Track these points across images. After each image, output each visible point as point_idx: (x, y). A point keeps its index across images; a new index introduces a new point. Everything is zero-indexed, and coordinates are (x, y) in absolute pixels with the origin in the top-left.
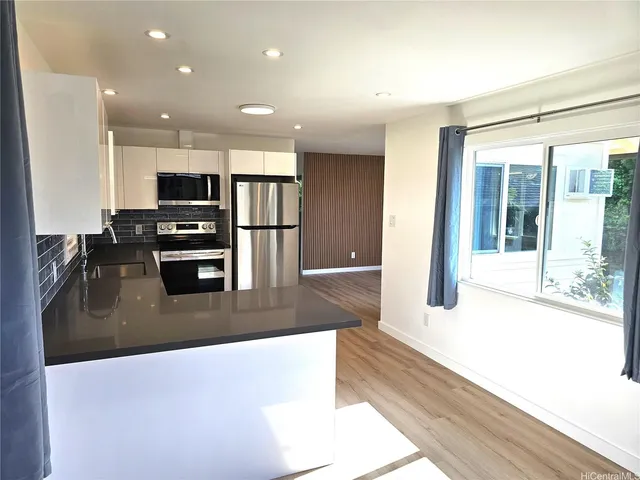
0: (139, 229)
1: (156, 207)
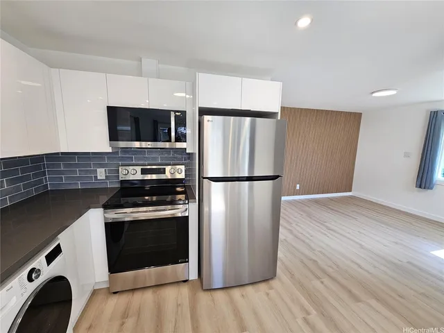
0: (101, 174)
1: (110, 150)
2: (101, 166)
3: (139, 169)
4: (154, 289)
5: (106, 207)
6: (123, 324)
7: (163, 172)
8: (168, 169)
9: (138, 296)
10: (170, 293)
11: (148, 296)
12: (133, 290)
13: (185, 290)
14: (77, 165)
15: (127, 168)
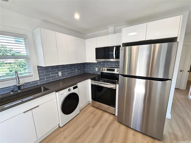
0: (97, 69)
1: (96, 62)
2: (97, 67)
3: (106, 69)
4: (103, 111)
5: (92, 79)
6: (90, 115)
7: (114, 70)
8: (116, 69)
9: (98, 110)
10: (106, 115)
11: (100, 112)
12: (97, 108)
13: (112, 117)
14: (92, 66)
15: (103, 68)
